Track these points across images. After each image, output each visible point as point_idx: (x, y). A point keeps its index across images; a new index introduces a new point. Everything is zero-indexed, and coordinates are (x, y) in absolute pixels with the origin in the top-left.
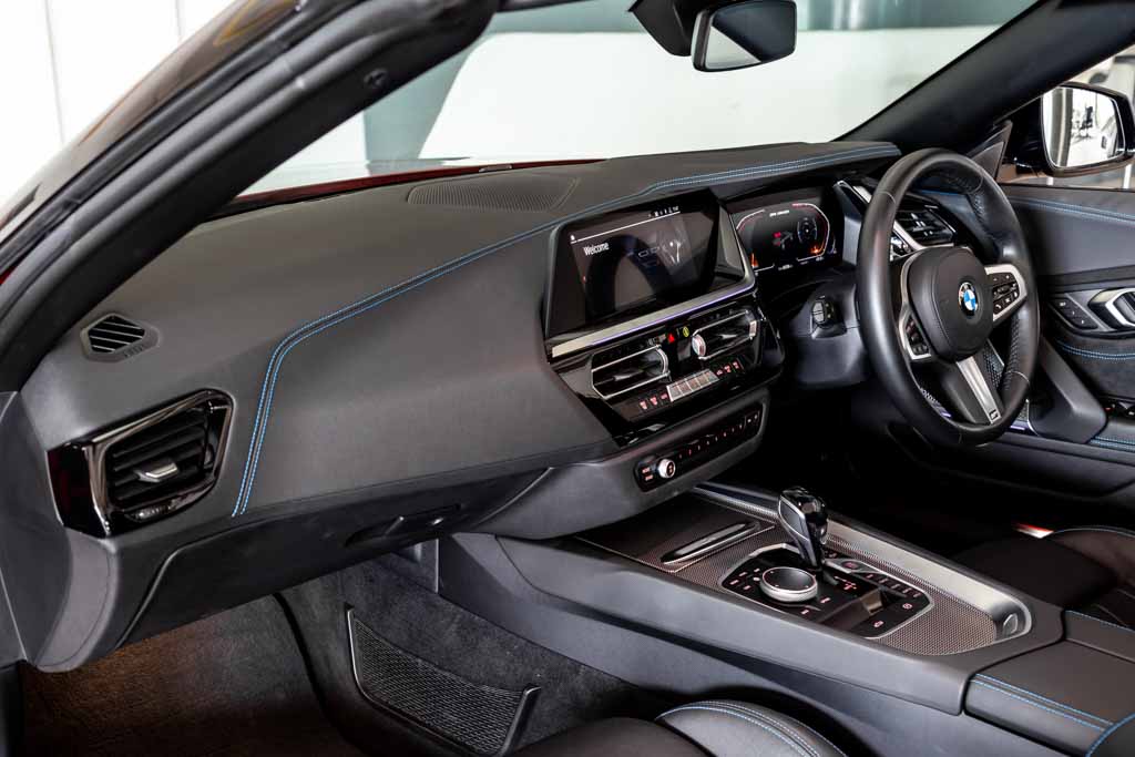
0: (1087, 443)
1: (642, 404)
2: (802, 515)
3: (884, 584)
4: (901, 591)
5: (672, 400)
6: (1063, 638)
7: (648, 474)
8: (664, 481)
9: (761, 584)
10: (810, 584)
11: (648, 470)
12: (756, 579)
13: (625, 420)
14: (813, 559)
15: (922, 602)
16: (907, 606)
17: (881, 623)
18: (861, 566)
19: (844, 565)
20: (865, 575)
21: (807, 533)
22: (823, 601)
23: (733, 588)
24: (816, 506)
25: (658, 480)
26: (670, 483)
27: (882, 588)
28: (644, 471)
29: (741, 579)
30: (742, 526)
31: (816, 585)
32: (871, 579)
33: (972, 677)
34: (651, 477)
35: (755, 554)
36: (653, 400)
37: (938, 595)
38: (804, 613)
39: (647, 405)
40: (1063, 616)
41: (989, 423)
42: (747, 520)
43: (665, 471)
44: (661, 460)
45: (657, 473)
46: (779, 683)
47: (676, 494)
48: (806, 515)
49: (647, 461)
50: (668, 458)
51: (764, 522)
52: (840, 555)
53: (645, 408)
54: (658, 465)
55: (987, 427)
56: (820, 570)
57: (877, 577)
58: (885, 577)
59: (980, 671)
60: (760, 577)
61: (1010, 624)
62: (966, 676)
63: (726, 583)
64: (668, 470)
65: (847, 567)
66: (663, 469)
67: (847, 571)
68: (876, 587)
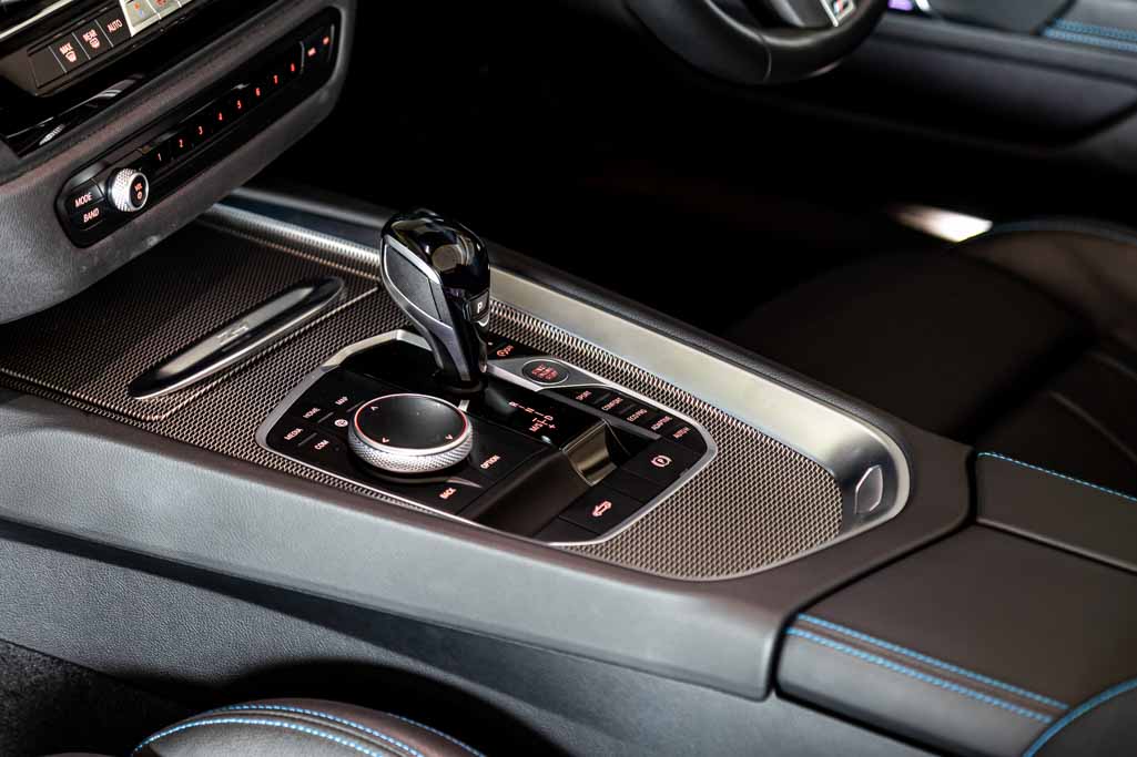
0: (1038, 34)
1: (66, 49)
2: (434, 277)
3: (613, 412)
4: (648, 426)
5: (133, 31)
6: (970, 521)
7: (87, 207)
8: (127, 217)
9: (352, 438)
10: (457, 432)
11: (87, 198)
12: (341, 423)
13: (28, 95)
14: (463, 368)
15: (692, 447)
16: (661, 461)
17: (607, 505)
18: (564, 372)
19: (527, 373)
20: (571, 393)
21: (445, 309)
22: (485, 465)
23: (290, 448)
24: (463, 252)
25: (112, 218)
26: (137, 221)
27: (609, 421)
28: (79, 203)
29: (309, 426)
30: (306, 292)
31: (469, 430)
32: (585, 401)
33: (789, 622)
34: (95, 213)
35: (335, 361)
36: (91, 37)
37: (727, 428)
38: (445, 496)
39: (76, 49)
40: (971, 463)
41: (829, 25)
42: (319, 275)
43: (127, 197)
44: (117, 171)
45: (107, 203)
46: (398, 650)
47: (154, 241)
48: (443, 276)
49: (86, 176)
50: (132, 166)
51: (355, 277)
52: (521, 350)
53: (72, 58)
54: (109, 183)
55: (827, 35)
56: (477, 388)
57: (600, 395)
58: (614, 394)
59: (804, 609)
60: (349, 418)
61: (868, 490)
62: (777, 620)
63: (276, 439)
64: (133, 193)
65: (535, 378)
66: (121, 192)
67: (535, 387)
68: (597, 419)
